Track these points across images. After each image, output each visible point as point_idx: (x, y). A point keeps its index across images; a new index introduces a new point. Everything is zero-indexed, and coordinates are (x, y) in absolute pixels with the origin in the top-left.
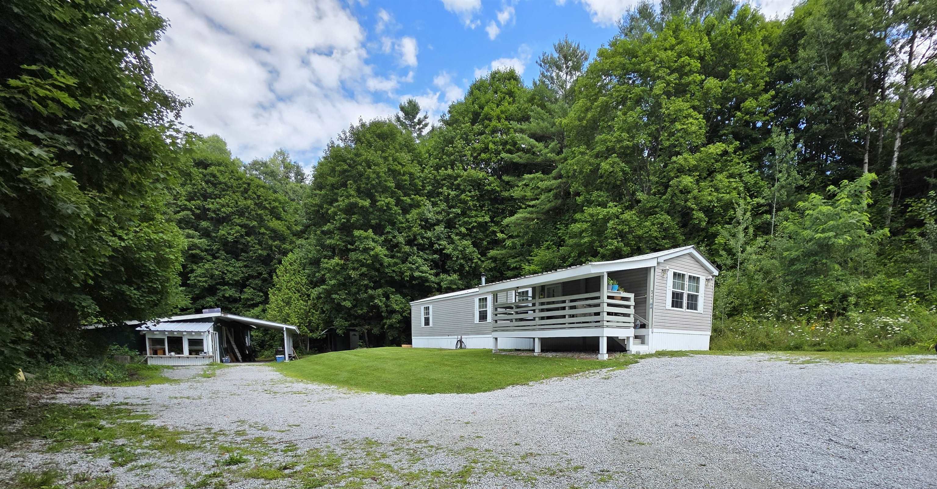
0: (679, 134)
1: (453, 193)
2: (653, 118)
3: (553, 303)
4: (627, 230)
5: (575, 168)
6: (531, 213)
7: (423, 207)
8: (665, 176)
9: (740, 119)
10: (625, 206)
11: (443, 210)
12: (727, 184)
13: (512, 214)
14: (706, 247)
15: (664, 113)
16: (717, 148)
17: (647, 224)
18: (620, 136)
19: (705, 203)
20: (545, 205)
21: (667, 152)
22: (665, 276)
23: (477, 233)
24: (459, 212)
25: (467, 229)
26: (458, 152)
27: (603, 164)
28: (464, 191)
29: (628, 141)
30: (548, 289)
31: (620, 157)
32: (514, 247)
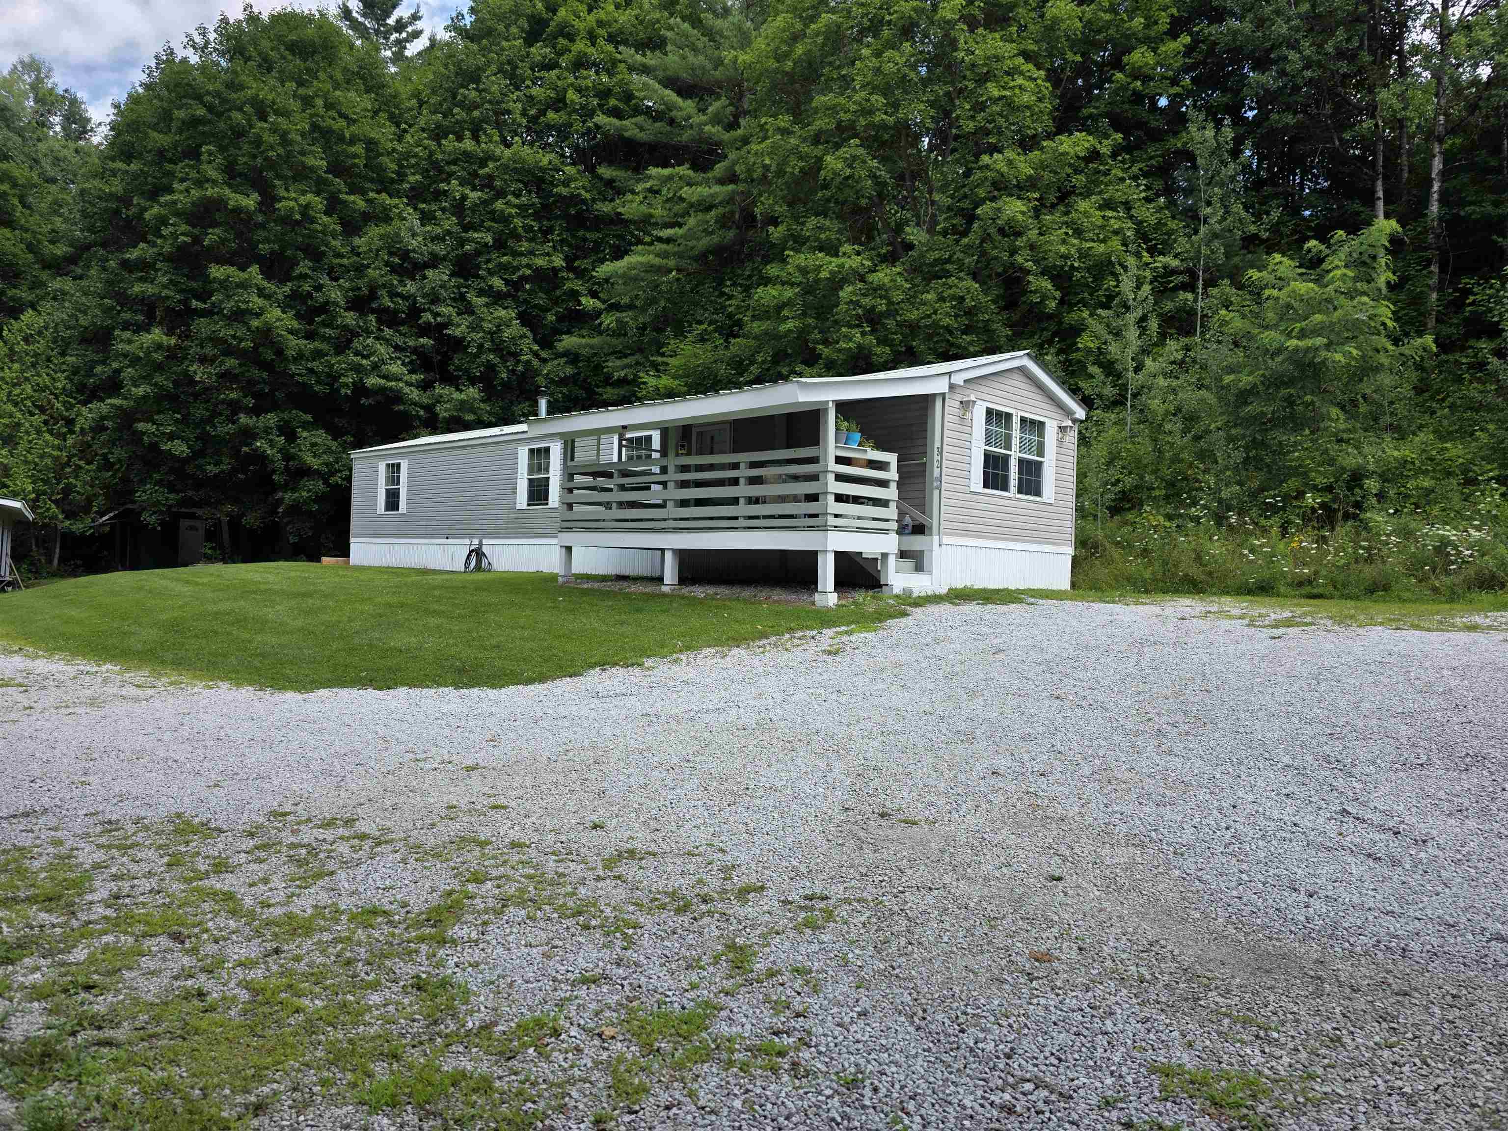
0: (996, 108)
1: (474, 196)
2: (939, 70)
3: (711, 467)
4: (884, 308)
5: (767, 162)
6: (665, 255)
7: (396, 223)
8: (965, 196)
9: (1124, 88)
10: (879, 255)
11: (449, 232)
12: (1100, 222)
13: (619, 254)
14: (1057, 354)
15: (963, 61)
16: (1076, 144)
17: (930, 296)
18: (868, 100)
19: (1053, 260)
20: (698, 239)
21: (971, 144)
22: (968, 415)
23: (530, 292)
24: (489, 239)
25: (507, 282)
26: (490, 102)
27: (828, 158)
28: (500, 194)
29: (886, 113)
30: (700, 434)
31: (869, 147)
32: (621, 331)
